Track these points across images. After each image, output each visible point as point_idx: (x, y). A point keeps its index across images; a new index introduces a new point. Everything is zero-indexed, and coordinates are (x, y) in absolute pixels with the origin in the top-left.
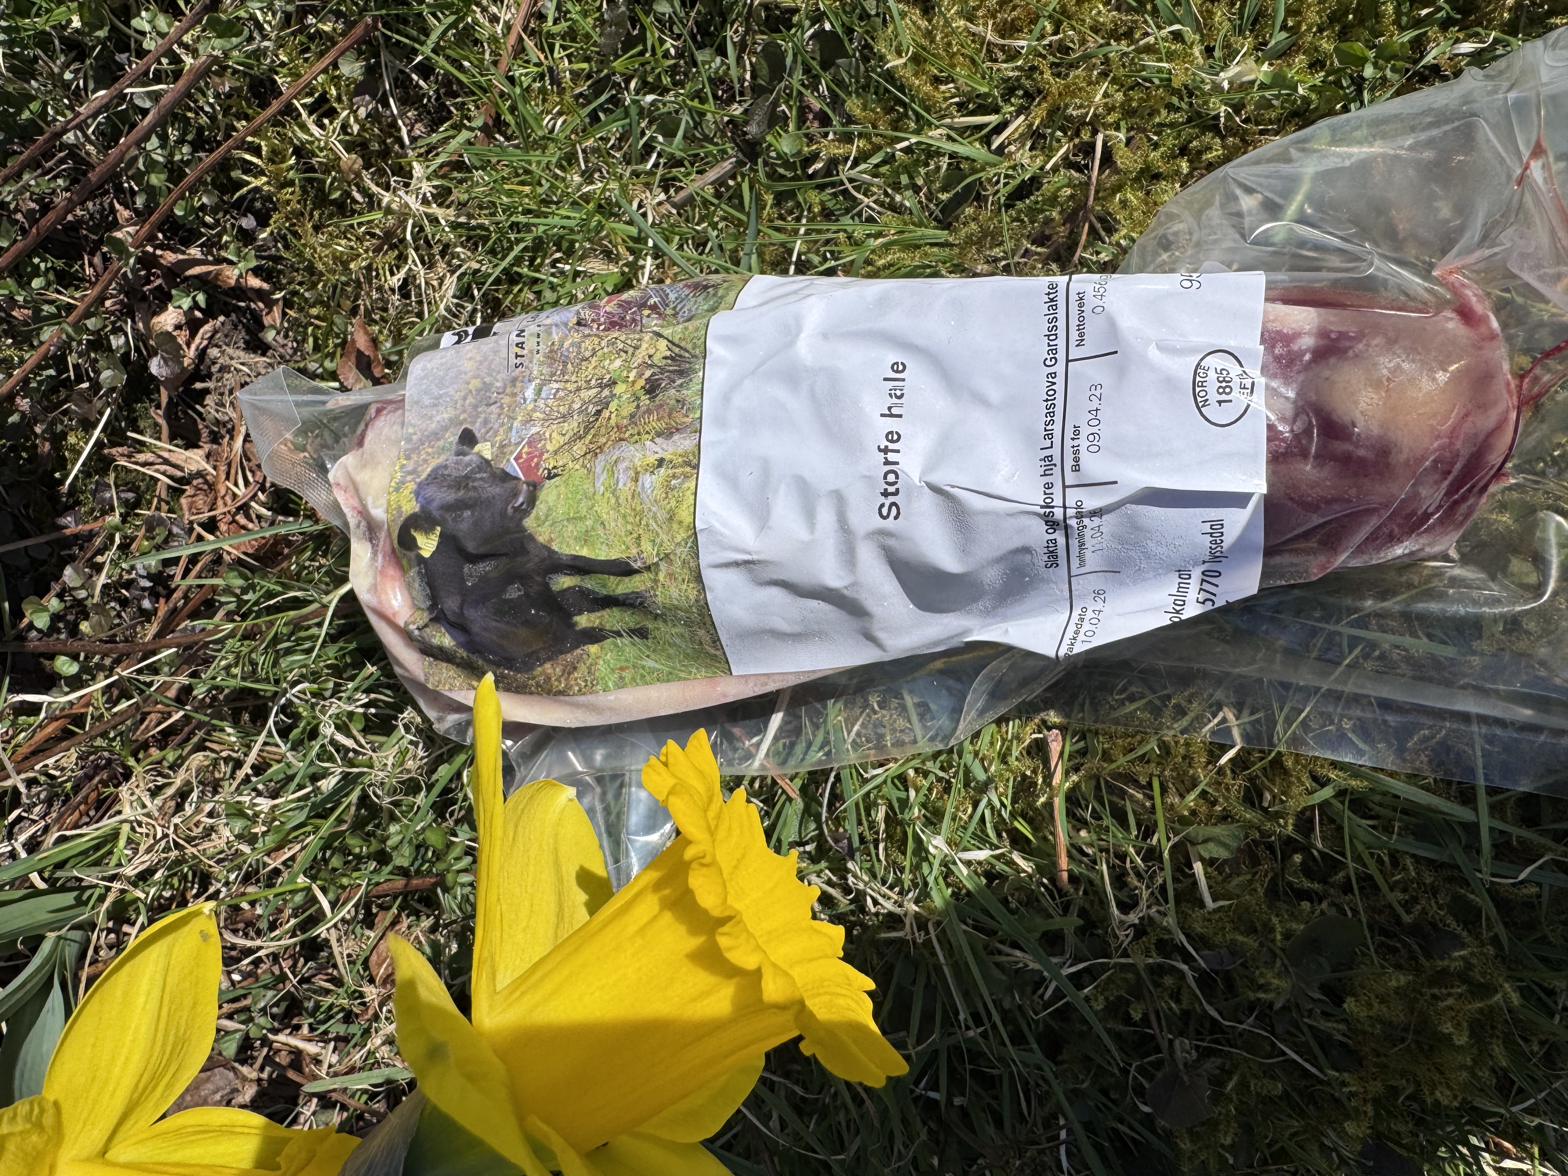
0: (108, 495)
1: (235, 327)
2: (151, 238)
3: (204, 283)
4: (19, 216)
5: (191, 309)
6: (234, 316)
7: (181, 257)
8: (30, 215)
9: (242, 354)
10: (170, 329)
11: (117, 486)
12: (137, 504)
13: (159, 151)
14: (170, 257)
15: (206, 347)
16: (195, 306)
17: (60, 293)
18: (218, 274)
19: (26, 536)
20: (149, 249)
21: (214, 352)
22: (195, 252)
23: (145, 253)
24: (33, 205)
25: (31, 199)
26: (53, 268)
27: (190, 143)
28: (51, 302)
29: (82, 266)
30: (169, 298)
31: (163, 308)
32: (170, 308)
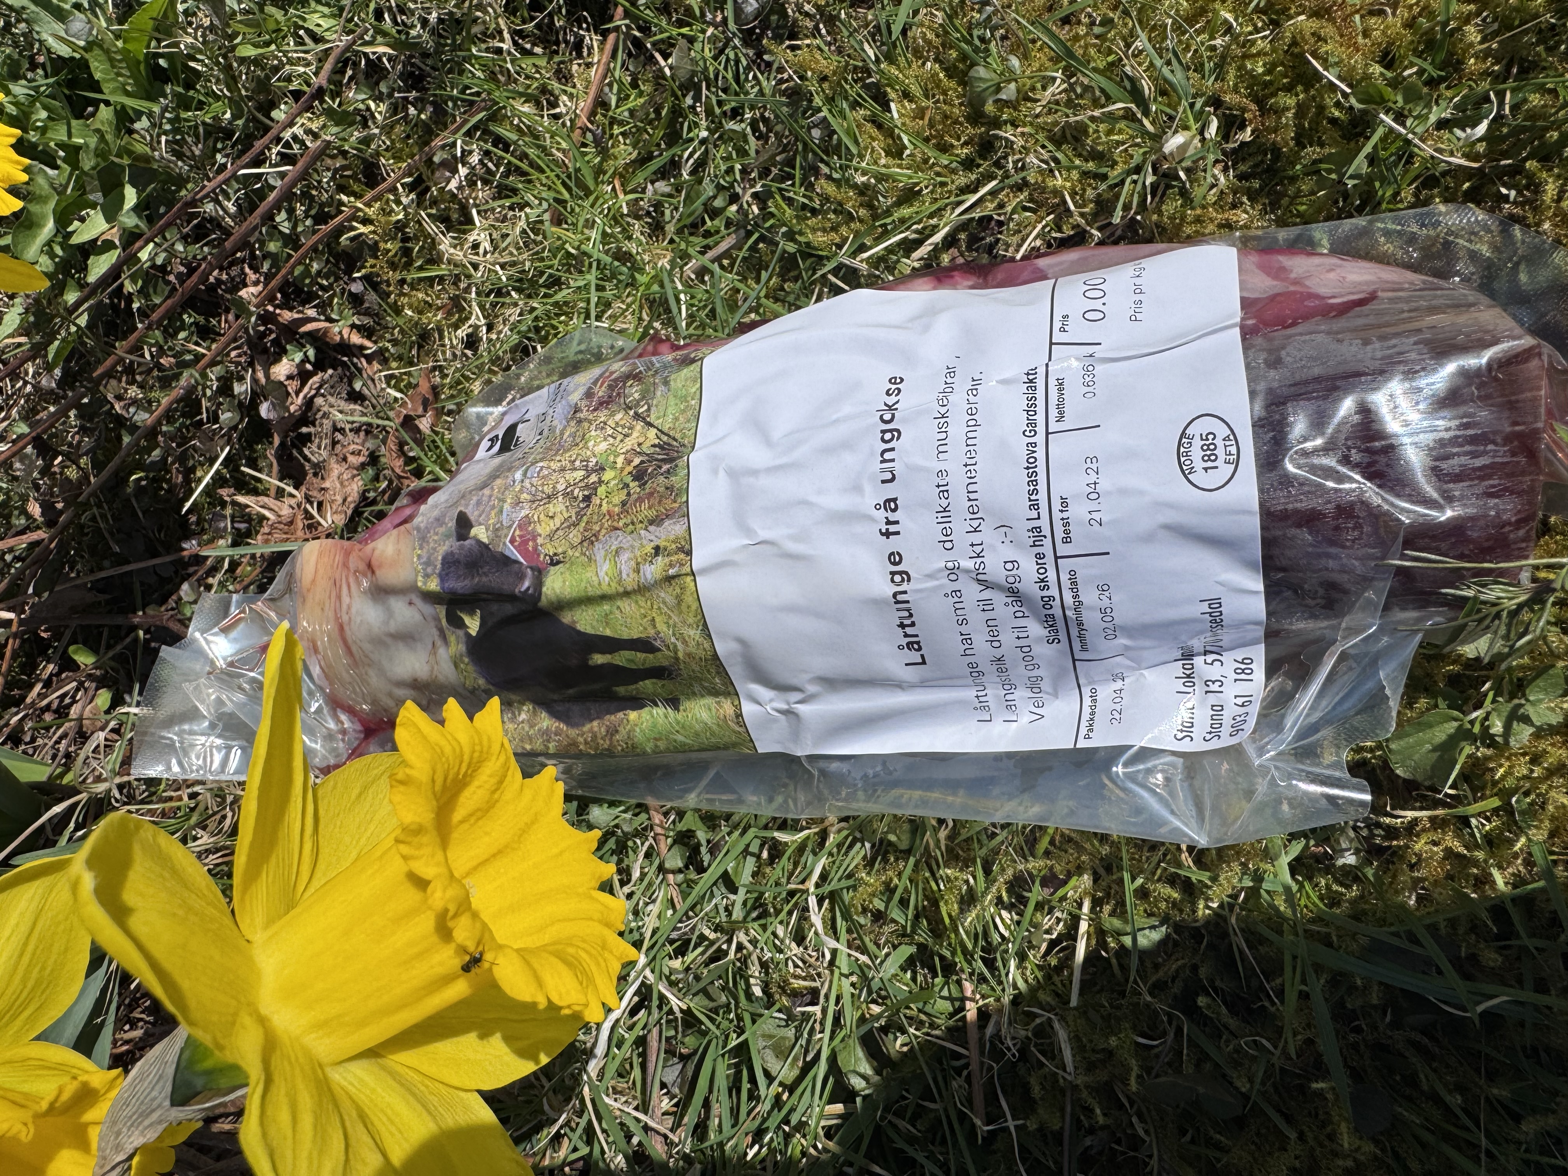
0: (222, 525)
1: (341, 379)
2: (271, 299)
3: (315, 338)
4: (172, 278)
5: (303, 362)
6: (340, 370)
7: (296, 316)
8: (179, 276)
9: (343, 405)
10: (282, 378)
11: (233, 517)
12: (248, 534)
13: (286, 224)
14: (287, 316)
15: (314, 396)
16: (306, 360)
17: (197, 344)
18: (326, 331)
19: (155, 555)
20: (270, 308)
21: (319, 401)
22: (311, 313)
23: (267, 311)
24: (182, 269)
25: (182, 264)
26: (196, 324)
27: (313, 217)
28: (189, 352)
29: (219, 322)
30: (285, 352)
31: (277, 360)
32: (285, 360)
